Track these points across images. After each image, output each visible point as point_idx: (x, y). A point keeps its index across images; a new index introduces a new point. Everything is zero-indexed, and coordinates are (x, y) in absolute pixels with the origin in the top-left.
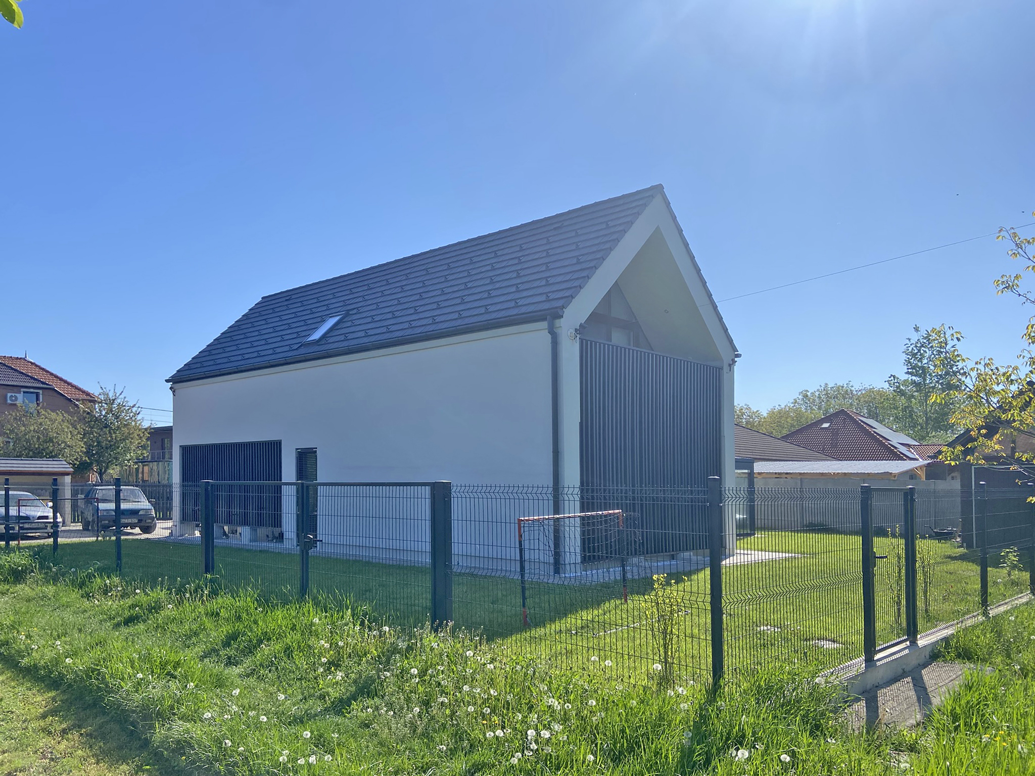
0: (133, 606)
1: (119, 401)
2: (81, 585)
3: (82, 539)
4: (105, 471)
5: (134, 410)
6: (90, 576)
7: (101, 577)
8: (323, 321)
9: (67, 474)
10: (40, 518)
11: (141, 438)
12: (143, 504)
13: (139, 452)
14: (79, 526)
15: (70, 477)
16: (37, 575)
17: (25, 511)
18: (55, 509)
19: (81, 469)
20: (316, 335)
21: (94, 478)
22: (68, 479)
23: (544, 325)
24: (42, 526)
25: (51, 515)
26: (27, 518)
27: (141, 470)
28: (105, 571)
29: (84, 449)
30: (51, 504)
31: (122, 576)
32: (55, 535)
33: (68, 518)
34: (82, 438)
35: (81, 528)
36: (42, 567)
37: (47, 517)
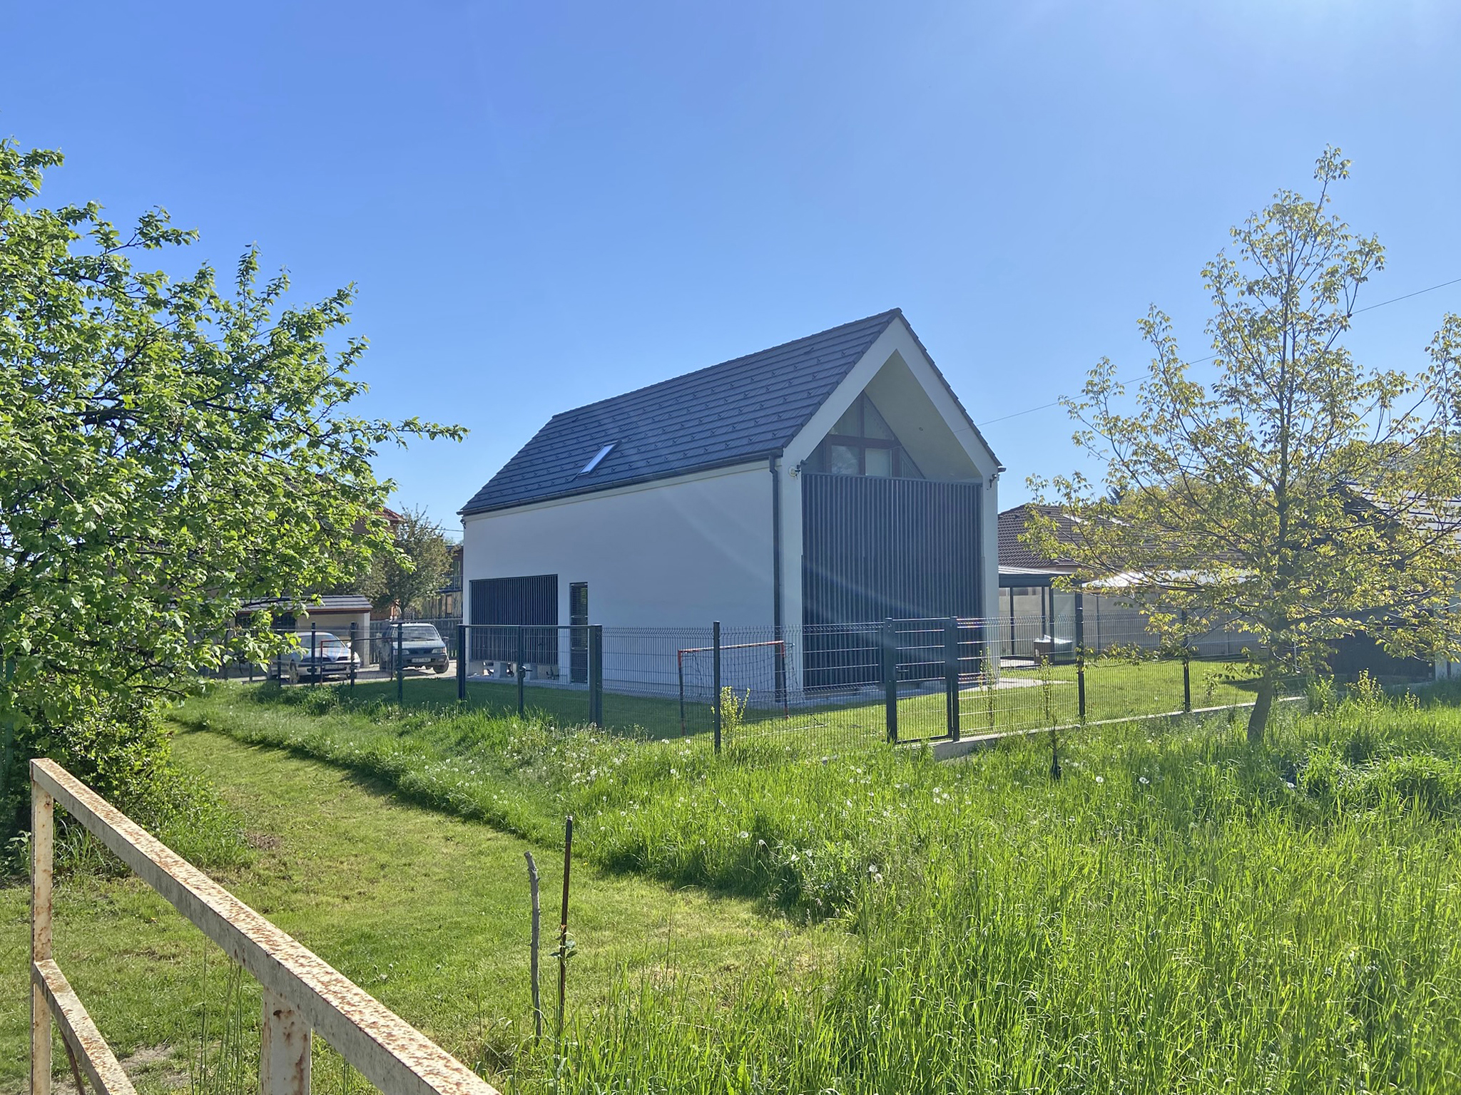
0: (405, 725)
1: (421, 522)
2: (371, 713)
3: (378, 680)
4: (407, 604)
5: (437, 532)
6: (378, 706)
7: (386, 705)
8: (599, 450)
9: (366, 611)
10: (340, 659)
11: (444, 564)
12: (437, 642)
13: (442, 581)
14: (377, 668)
15: (369, 614)
16: (338, 707)
17: (327, 653)
18: (353, 649)
19: (381, 604)
20: (589, 468)
21: (395, 612)
22: (367, 616)
23: (766, 463)
24: (341, 667)
25: (349, 655)
26: (328, 659)
27: (444, 602)
28: (388, 701)
29: (384, 581)
30: (349, 644)
31: (401, 704)
32: (353, 676)
33: (367, 659)
34: (383, 568)
35: (378, 669)
36: (341, 702)
37: (345, 658)
